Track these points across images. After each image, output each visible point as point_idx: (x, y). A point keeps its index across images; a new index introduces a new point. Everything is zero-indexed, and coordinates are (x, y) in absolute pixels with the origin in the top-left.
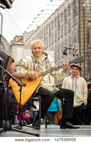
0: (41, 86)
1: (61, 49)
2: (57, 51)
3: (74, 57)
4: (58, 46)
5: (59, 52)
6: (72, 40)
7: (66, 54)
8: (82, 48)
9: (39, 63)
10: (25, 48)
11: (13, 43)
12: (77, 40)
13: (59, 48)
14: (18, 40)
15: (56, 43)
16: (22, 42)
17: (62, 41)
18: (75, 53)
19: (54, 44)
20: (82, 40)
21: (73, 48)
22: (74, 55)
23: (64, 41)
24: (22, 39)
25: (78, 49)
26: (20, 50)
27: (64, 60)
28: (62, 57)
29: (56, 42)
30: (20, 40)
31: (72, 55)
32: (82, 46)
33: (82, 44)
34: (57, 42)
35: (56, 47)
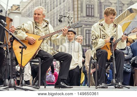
0: (41, 49)
1: (55, 17)
2: (52, 19)
3: (69, 24)
4: (53, 14)
5: (54, 20)
6: (66, 9)
7: (62, 22)
8: (76, 16)
9: (38, 28)
10: (22, 16)
11: (10, 12)
12: (71, 9)
13: (54, 17)
14: (15, 9)
15: (51, 12)
16: (19, 10)
17: (57, 10)
18: (70, 20)
19: (50, 13)
20: (76, 9)
21: (68, 16)
22: (68, 23)
23: (58, 10)
24: (19, 8)
25: (73, 17)
26: (17, 18)
27: (59, 27)
28: (57, 25)
29: (51, 10)
30: (16, 9)
31: (67, 22)
32: (76, 14)
33: (76, 13)
34: (53, 10)
35: (51, 15)
